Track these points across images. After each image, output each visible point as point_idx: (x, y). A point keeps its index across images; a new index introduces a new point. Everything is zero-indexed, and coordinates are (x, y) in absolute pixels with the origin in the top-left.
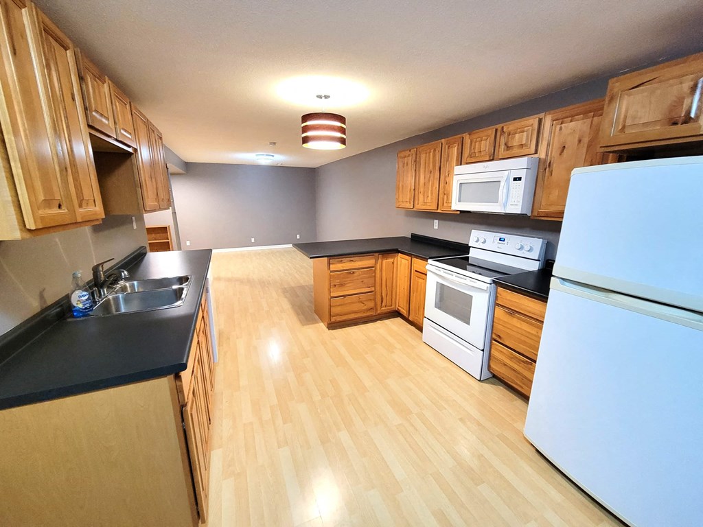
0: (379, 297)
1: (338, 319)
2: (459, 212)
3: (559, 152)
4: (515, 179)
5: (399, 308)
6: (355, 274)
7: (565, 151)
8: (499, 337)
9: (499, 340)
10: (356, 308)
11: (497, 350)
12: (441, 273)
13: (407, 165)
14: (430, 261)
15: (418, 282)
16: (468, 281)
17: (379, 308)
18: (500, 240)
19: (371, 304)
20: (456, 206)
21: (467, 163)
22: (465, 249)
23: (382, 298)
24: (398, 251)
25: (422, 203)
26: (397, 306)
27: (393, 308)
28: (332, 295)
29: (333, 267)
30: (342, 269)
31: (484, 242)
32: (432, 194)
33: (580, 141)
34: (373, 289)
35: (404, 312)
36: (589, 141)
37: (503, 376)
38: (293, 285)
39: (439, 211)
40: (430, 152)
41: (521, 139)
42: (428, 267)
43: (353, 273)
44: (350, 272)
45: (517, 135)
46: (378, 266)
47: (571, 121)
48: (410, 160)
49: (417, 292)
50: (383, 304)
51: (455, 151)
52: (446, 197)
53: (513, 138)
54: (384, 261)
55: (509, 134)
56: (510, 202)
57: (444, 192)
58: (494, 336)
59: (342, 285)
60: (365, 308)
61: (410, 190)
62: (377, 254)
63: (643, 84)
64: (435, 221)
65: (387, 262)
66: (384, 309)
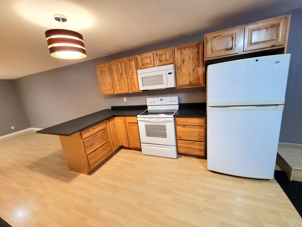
0: (111, 143)
1: (95, 166)
2: (142, 91)
3: (183, 62)
4: (169, 74)
5: (122, 144)
6: (97, 136)
7: (185, 62)
8: (180, 137)
9: (181, 139)
10: (102, 154)
11: (180, 143)
12: (147, 119)
13: (104, 71)
14: (138, 116)
15: (132, 128)
16: (162, 119)
17: (113, 149)
18: (161, 100)
19: (109, 149)
20: (142, 88)
21: (141, 69)
22: (145, 107)
23: (113, 143)
24: (115, 116)
25: (119, 90)
26: (121, 144)
27: (119, 145)
28: (88, 153)
29: (84, 136)
30: (90, 135)
31: (154, 102)
32: (124, 85)
33: (189, 58)
34: (108, 140)
35: (127, 145)
36: (193, 58)
37: (184, 152)
38: (35, 161)
39: (130, 92)
40: (118, 64)
41: (166, 57)
42: (138, 119)
43: (96, 135)
44: (94, 135)
45: (164, 56)
46: (108, 127)
47: (185, 51)
48: (106, 69)
49: (132, 133)
50: (114, 146)
51: (133, 63)
52: (133, 85)
53: (162, 57)
54: (110, 123)
55: (160, 55)
56: (169, 83)
57: (131, 83)
58: (178, 138)
59: (92, 145)
60: (107, 152)
61: (110, 84)
62: (105, 121)
63: (216, 37)
64: (124, 98)
65: (111, 123)
66: (116, 148)
